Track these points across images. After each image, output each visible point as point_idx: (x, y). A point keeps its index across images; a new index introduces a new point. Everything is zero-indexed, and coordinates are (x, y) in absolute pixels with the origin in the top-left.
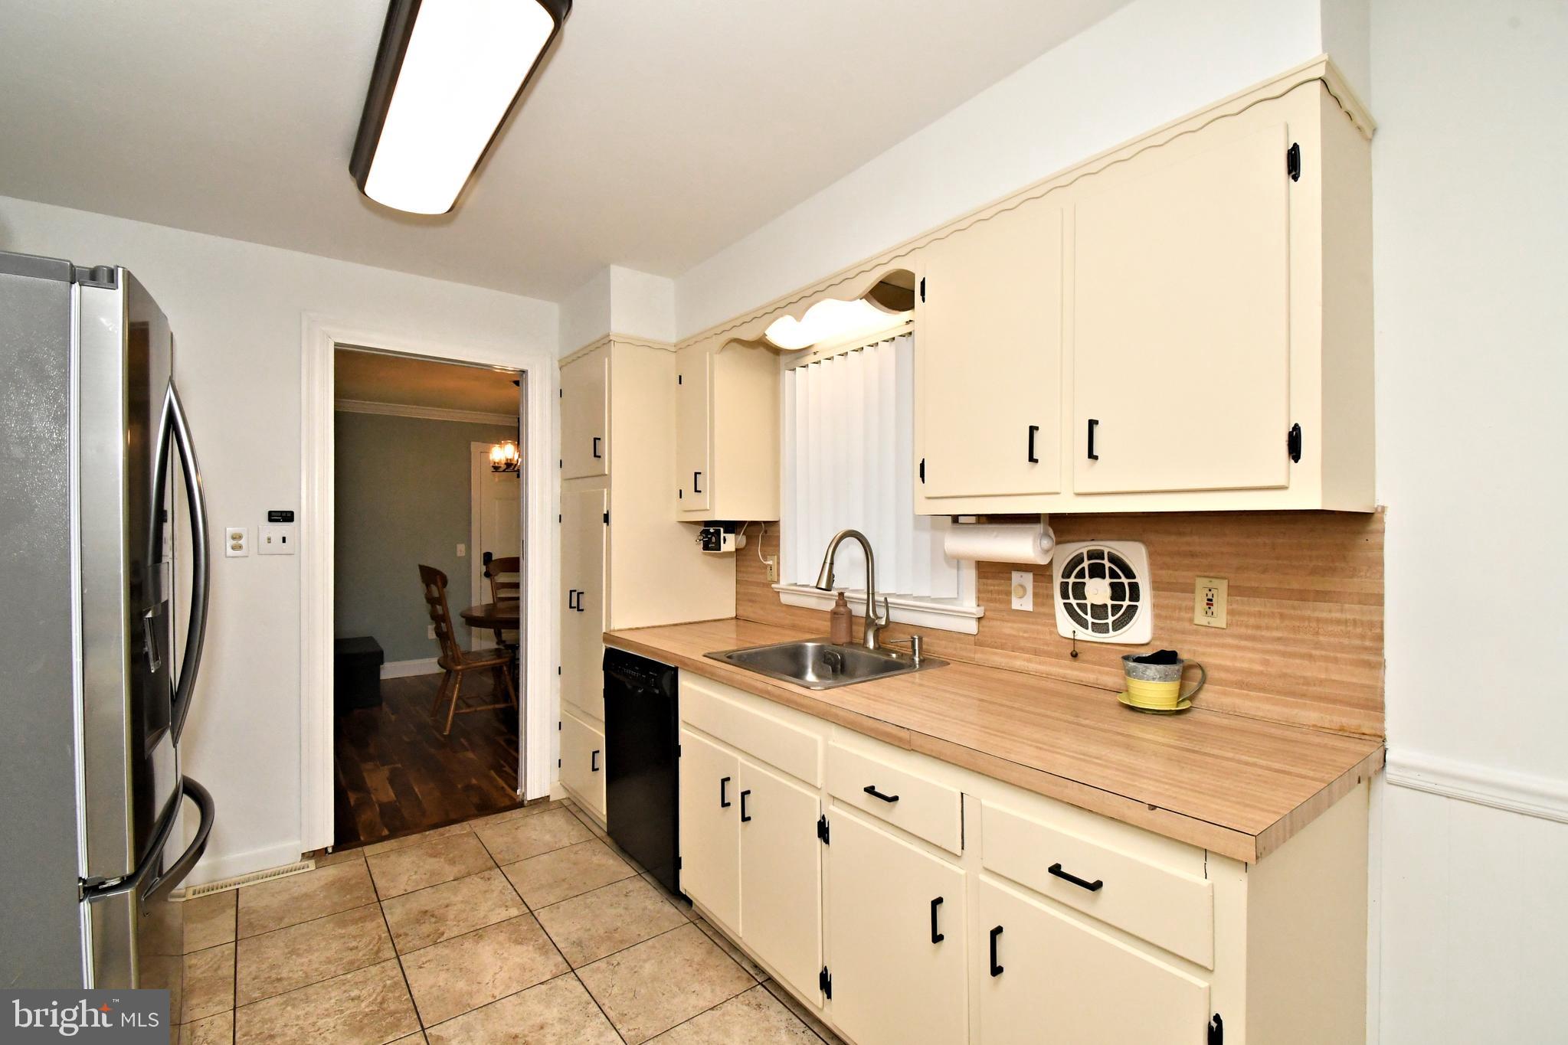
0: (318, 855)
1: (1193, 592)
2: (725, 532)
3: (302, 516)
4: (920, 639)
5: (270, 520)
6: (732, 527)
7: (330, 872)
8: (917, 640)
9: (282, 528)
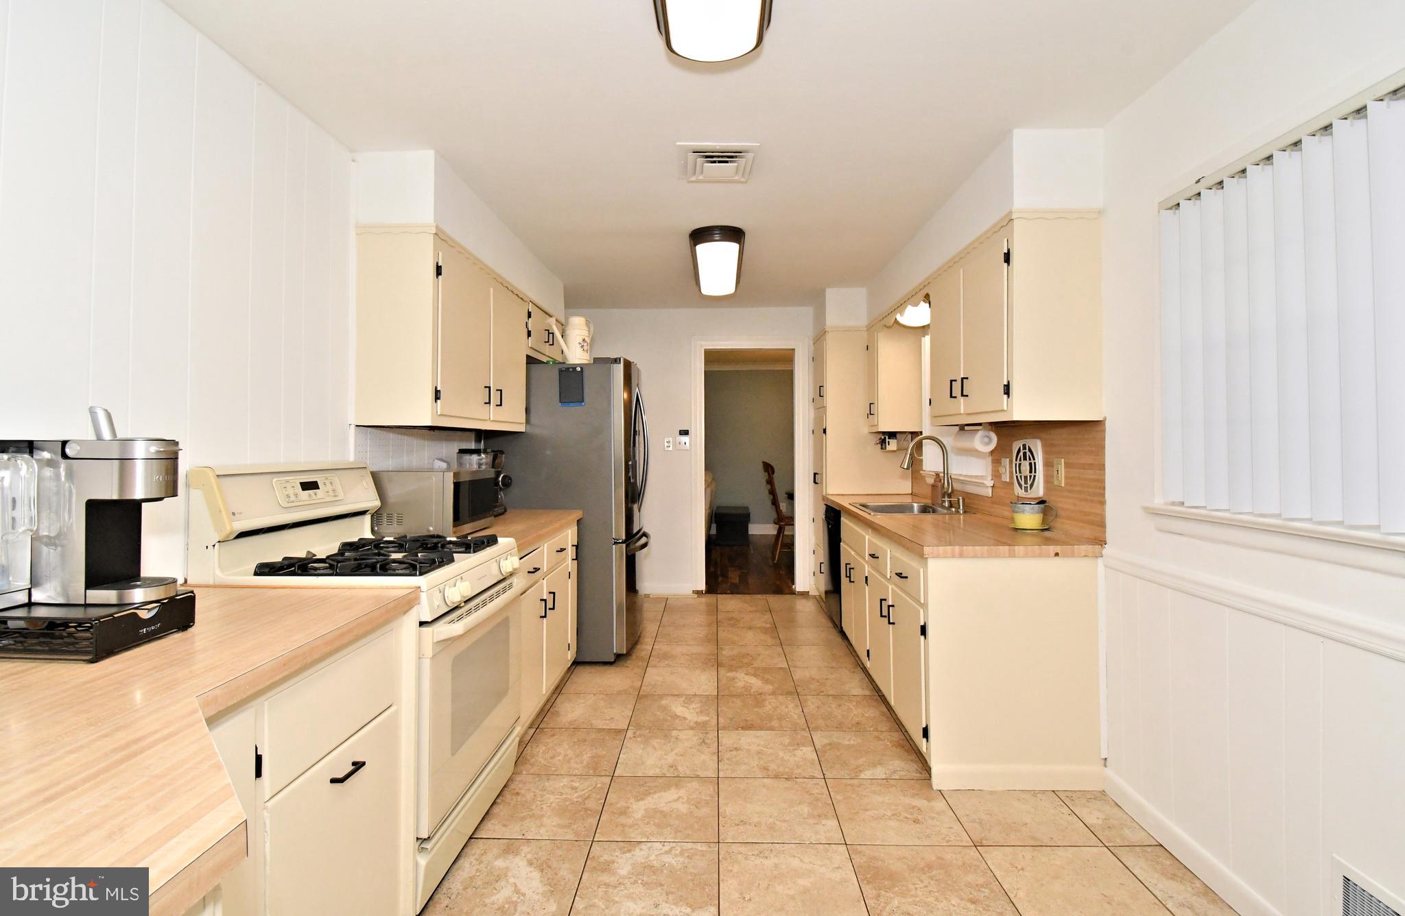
0: (698, 593)
1: (1053, 467)
2: (889, 438)
3: (692, 432)
4: (964, 500)
5: (680, 434)
6: (892, 435)
7: (704, 600)
8: (961, 500)
9: (685, 439)
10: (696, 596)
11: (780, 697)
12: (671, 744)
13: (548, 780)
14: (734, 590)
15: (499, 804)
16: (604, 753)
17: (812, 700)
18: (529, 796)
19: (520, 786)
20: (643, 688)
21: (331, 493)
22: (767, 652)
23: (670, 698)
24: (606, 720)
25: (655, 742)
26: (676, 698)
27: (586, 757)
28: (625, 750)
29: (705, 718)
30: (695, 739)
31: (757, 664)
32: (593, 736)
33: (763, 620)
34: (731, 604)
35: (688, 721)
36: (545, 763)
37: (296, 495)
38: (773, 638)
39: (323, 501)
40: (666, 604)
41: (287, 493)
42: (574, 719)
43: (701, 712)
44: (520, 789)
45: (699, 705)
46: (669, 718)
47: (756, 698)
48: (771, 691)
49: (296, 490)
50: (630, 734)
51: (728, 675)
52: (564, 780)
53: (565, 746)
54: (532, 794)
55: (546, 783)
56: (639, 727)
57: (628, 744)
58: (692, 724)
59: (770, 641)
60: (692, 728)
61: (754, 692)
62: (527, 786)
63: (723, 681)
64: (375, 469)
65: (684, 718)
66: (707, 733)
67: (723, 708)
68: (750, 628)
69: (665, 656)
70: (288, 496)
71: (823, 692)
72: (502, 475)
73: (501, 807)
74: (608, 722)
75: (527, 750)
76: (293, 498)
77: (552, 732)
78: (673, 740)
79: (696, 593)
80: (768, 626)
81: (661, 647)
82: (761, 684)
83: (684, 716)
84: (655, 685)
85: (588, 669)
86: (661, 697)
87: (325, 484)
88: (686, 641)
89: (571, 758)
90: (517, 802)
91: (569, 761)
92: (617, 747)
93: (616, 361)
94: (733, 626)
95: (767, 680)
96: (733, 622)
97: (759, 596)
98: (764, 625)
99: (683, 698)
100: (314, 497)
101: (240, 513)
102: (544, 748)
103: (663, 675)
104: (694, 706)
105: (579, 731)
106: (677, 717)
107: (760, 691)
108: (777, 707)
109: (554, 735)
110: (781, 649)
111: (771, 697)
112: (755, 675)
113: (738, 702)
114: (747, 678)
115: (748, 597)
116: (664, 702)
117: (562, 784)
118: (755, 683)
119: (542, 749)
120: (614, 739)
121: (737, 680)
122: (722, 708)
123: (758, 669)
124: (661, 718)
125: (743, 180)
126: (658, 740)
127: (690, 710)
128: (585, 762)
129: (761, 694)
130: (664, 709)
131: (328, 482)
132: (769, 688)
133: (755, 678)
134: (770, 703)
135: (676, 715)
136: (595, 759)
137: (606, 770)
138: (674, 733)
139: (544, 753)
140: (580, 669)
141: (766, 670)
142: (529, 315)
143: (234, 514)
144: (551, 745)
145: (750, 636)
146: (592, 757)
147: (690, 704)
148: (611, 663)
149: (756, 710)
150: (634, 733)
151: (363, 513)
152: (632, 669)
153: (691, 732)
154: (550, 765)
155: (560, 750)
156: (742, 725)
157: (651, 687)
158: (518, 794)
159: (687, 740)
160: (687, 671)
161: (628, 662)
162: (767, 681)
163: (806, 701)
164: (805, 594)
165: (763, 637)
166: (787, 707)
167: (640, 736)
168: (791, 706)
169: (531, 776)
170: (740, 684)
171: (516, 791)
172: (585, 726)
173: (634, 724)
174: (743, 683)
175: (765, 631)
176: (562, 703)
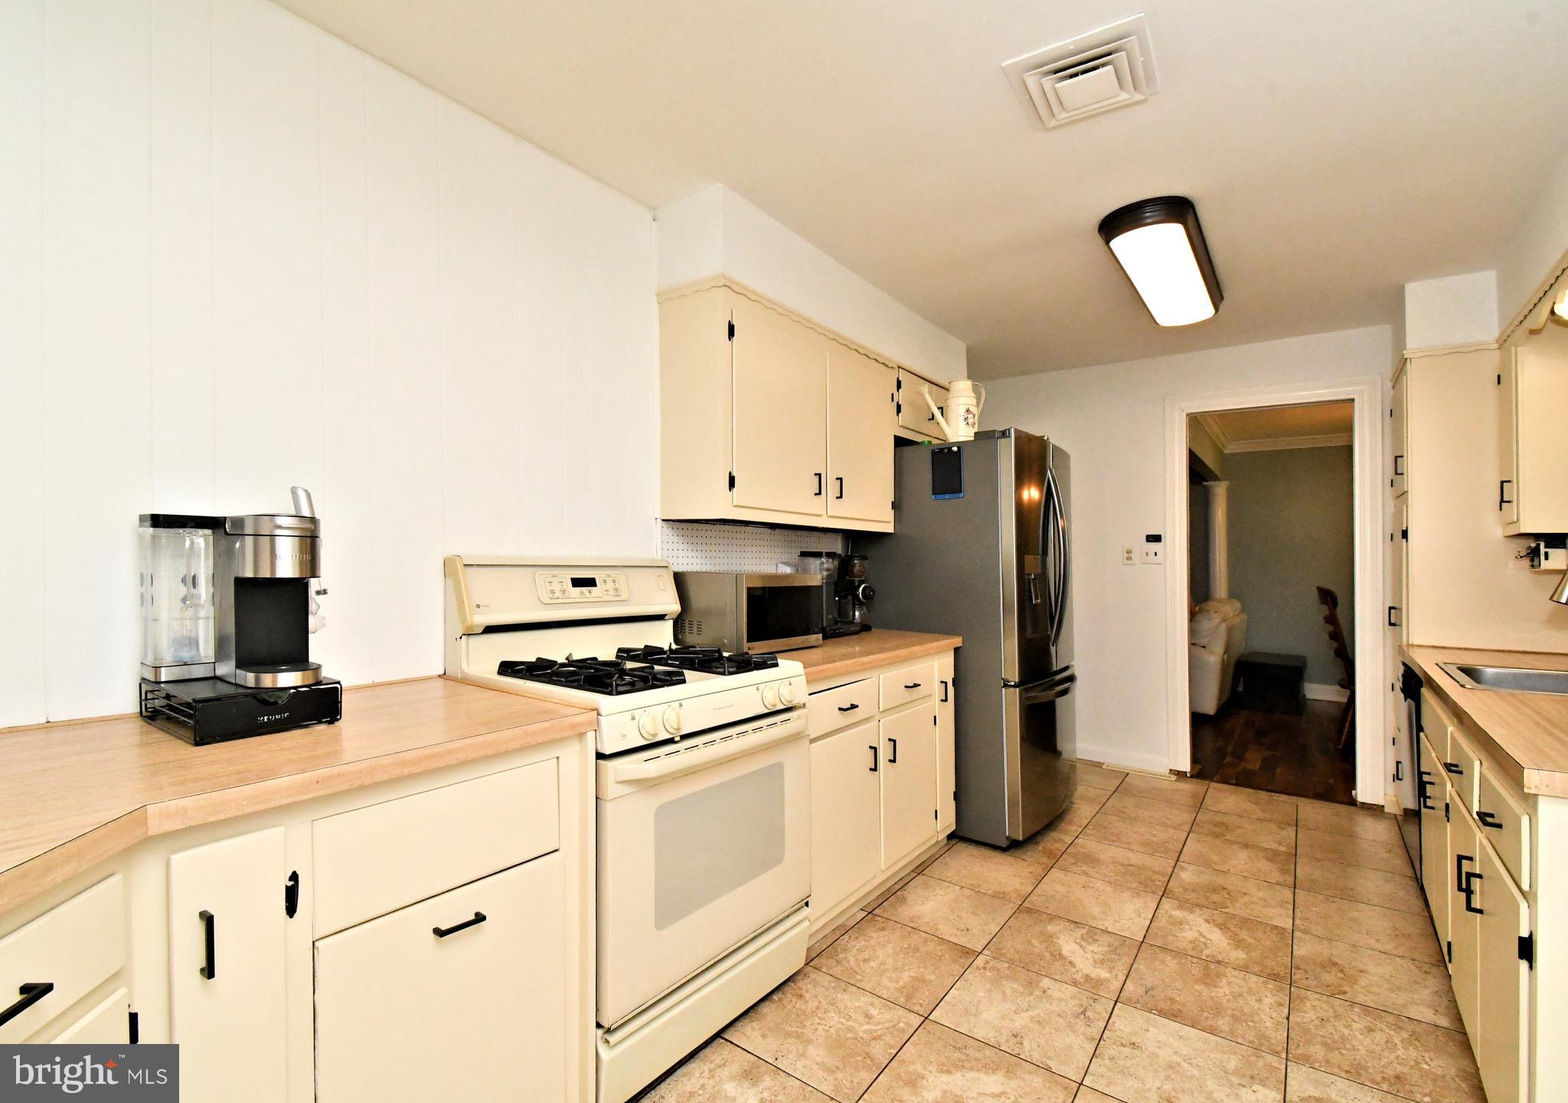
10: (1174, 778)
11: (1253, 979)
12: (1032, 997)
13: (845, 990)
14: (1245, 780)
15: (772, 1001)
16: (933, 977)
17: (1316, 1003)
18: (812, 1005)
19: (809, 986)
20: (1033, 898)
21: (612, 592)
22: (1261, 894)
23: (1063, 924)
24: (958, 929)
25: (1009, 986)
26: (1073, 926)
27: (906, 976)
28: (963, 982)
29: (1104, 974)
30: (1073, 1002)
31: (1238, 909)
32: (931, 946)
33: (1276, 838)
34: (1228, 800)
35: (1074, 970)
36: (854, 966)
37: (564, 592)
38: (1284, 872)
39: (600, 599)
40: (1122, 782)
41: (551, 588)
42: (919, 914)
43: (1102, 962)
44: (807, 991)
45: (1106, 948)
46: (1047, 955)
47: (1207, 968)
48: (1241, 963)
49: (566, 587)
50: (980, 961)
51: (1173, 913)
52: (863, 999)
53: (889, 949)
54: (816, 1004)
55: (839, 995)
56: (998, 955)
57: (970, 977)
58: (1079, 977)
59: (1275, 876)
60: (1075, 984)
61: (1207, 956)
62: (816, 990)
63: (1162, 921)
64: (680, 569)
65: (1071, 962)
66: (1095, 1000)
67: (1141, 967)
68: (1246, 846)
69: (1090, 859)
70: (553, 592)
71: (1345, 993)
72: (863, 586)
73: (774, 1006)
74: (959, 932)
75: (843, 939)
76: (558, 594)
77: (883, 925)
78: (1037, 993)
79: (1174, 774)
80: (1282, 849)
81: (1088, 844)
82: (1225, 945)
83: (1073, 959)
84: (1052, 896)
85: (972, 850)
86: (1052, 918)
87: (605, 581)
88: (1128, 843)
89: (887, 970)
90: (794, 1007)
91: (882, 973)
92: (953, 975)
93: (1004, 434)
94: (1217, 836)
95: (1243, 940)
96: (1221, 831)
97: (1284, 797)
98: (1274, 846)
99: (1085, 931)
100: (588, 595)
101: (487, 606)
102: (863, 943)
103: (1069, 886)
104: (1095, 948)
105: (915, 934)
106: (1061, 957)
107: (1220, 958)
108: (1240, 995)
109: (884, 929)
110: (1291, 896)
111: (1237, 973)
112: (1222, 927)
113: (1172, 964)
114: (1205, 928)
115: (1263, 795)
116: (1051, 928)
117: (857, 1004)
118: (1217, 940)
119: (861, 943)
120: (955, 961)
121: (1187, 927)
122: (1141, 965)
123: (1234, 916)
124: (1036, 951)
125: (1138, 97)
126: (1015, 986)
127: (1085, 953)
128: (901, 983)
129: (1219, 962)
130: (1049, 938)
131: (609, 580)
132: (1240, 955)
133: (1219, 931)
134: (1229, 983)
135: (1060, 954)
136: (917, 983)
137: (921, 1005)
138: (1045, 982)
139: (860, 950)
140: (962, 848)
141: (1246, 922)
142: (899, 385)
143: (478, 606)
144: (873, 942)
145: (1240, 860)
146: (914, 979)
147: (1090, 944)
148: (1003, 850)
149: (1197, 987)
150: (987, 962)
151: (660, 617)
152: (1029, 865)
153: (1072, 990)
154: (857, 970)
155: (880, 953)
156: (1162, 1005)
157: (1043, 898)
158: (801, 996)
159: (1060, 1000)
160: (1109, 889)
161: (1029, 853)
162: (1239, 943)
163: (1303, 1000)
164: (1375, 810)
165: (1264, 865)
166: (1260, 1000)
167: (993, 969)
168: (1269, 1000)
169: (829, 978)
170: (1190, 935)
171: (800, 992)
172: (927, 929)
173: (993, 948)
174: (1196, 935)
175: (1272, 856)
176: (916, 887)
